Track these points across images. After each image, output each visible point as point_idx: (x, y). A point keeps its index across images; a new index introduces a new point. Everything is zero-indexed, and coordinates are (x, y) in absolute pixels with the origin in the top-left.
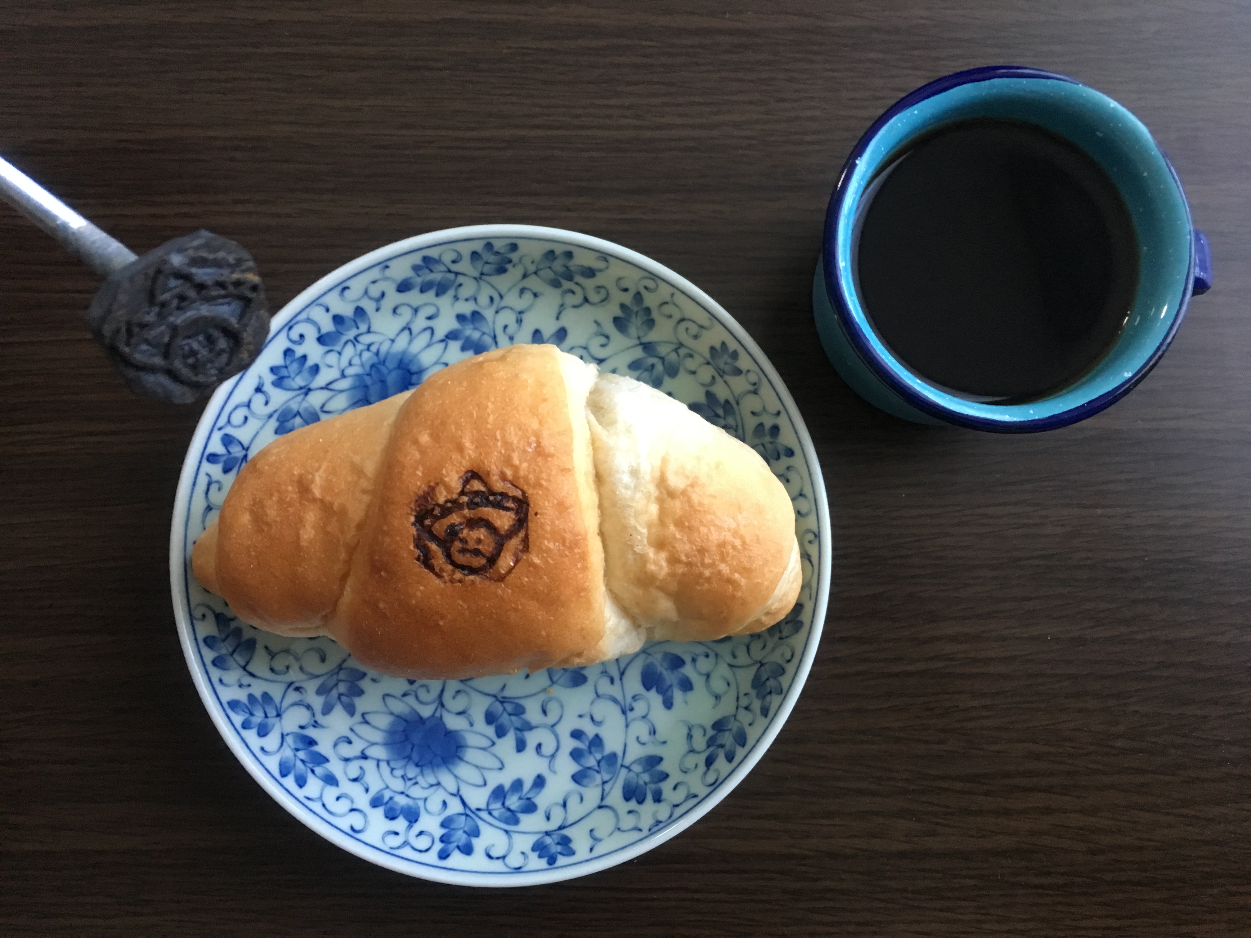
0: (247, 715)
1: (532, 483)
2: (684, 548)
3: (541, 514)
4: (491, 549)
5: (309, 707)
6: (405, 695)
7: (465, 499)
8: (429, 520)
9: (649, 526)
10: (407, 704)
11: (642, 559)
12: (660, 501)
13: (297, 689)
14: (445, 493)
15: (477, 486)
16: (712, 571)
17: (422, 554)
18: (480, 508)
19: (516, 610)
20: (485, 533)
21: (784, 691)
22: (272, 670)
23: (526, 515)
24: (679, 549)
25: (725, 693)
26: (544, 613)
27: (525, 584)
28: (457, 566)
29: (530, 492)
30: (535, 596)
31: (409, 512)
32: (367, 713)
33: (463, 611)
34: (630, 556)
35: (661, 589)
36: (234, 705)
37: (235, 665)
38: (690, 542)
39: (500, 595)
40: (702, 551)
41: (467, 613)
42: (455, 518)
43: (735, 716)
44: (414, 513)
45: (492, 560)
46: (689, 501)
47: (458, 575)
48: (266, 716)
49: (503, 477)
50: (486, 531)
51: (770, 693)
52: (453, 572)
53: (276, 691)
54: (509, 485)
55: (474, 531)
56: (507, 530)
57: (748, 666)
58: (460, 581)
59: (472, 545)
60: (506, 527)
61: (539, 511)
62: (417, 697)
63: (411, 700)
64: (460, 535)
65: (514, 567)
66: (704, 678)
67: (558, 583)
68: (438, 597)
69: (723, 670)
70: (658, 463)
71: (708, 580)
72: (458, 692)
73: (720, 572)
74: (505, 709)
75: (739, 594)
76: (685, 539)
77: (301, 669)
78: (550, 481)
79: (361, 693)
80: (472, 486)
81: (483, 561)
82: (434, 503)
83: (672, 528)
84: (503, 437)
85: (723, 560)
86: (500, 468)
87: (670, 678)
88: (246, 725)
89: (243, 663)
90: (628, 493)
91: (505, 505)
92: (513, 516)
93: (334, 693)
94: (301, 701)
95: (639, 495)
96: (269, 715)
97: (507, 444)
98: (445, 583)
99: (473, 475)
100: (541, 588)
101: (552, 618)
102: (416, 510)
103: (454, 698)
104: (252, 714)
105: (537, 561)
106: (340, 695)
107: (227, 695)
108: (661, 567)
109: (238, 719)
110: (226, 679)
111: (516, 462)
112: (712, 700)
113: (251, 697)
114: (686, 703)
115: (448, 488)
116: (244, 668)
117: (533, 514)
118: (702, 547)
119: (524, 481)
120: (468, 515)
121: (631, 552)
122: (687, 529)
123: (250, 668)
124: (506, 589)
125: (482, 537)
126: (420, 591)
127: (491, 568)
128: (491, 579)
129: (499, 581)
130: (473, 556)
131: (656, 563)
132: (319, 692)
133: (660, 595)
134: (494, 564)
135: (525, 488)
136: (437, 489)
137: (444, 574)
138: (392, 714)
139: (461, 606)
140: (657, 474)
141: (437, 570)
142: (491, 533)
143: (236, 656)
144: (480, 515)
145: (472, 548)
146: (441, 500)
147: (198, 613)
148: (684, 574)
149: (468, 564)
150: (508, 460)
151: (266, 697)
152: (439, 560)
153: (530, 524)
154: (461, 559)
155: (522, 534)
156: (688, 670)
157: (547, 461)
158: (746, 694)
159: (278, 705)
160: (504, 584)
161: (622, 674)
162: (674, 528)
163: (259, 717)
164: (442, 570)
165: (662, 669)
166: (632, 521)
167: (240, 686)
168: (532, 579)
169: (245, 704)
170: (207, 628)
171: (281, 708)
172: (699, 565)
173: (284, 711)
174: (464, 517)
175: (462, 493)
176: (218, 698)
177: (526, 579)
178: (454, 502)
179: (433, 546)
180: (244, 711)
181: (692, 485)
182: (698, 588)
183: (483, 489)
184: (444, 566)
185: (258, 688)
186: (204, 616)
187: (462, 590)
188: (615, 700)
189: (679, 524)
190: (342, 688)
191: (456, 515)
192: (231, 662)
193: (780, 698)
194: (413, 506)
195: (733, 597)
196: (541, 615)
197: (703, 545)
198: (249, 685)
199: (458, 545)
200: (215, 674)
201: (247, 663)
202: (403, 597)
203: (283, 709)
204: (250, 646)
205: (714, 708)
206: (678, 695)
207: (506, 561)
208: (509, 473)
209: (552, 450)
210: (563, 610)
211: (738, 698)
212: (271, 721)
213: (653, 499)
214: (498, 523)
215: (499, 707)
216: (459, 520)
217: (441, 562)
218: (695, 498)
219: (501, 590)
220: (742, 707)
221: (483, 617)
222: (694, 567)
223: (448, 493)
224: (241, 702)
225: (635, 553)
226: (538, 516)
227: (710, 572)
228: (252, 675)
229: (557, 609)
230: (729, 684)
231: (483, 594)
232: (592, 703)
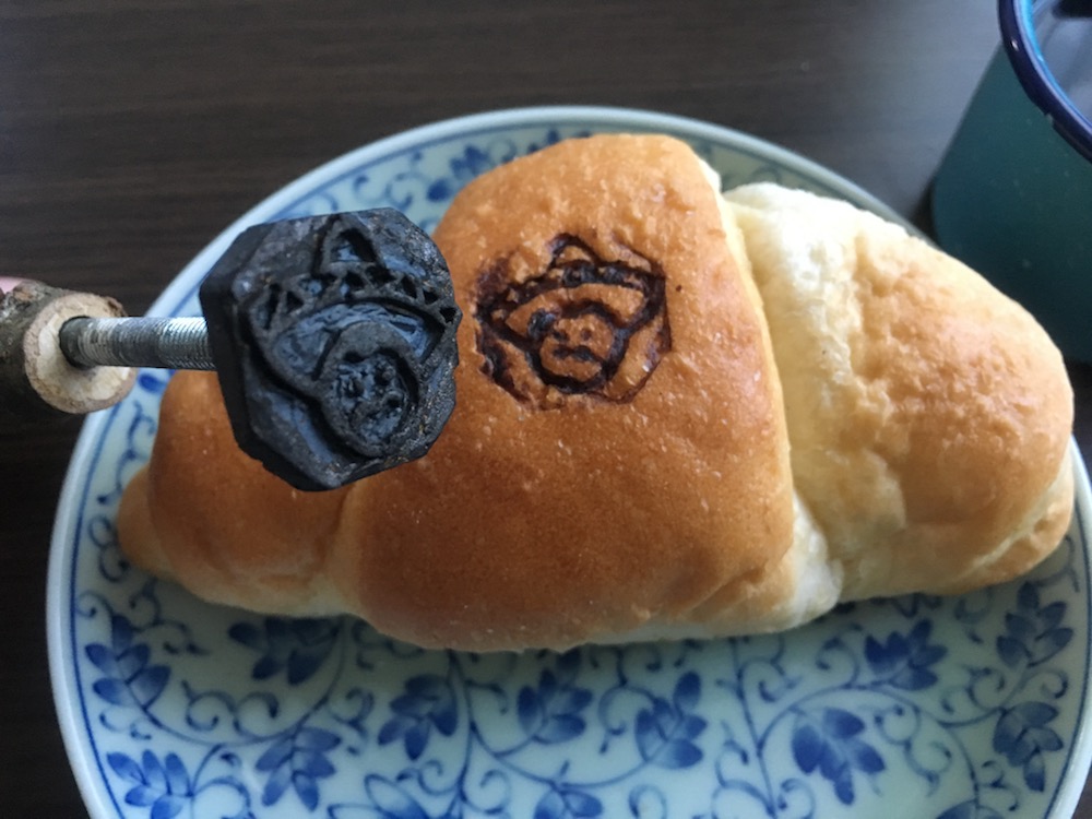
0: (137, 783)
1: (666, 245)
2: (917, 368)
3: (686, 289)
4: (608, 347)
5: (242, 789)
6: (402, 777)
7: (560, 273)
8: (501, 311)
9: (852, 340)
10: (404, 793)
11: (846, 397)
12: (863, 299)
13: (227, 758)
14: (524, 266)
15: (576, 253)
16: (967, 408)
17: (490, 362)
18: (585, 285)
19: (656, 454)
20: (597, 322)
21: (1067, 742)
22: (190, 721)
23: (662, 293)
24: (910, 369)
25: (945, 770)
26: (705, 464)
27: (670, 403)
28: (550, 379)
29: (664, 260)
30: (688, 428)
31: (468, 297)
32: (338, 806)
33: (564, 462)
34: (826, 394)
35: (880, 450)
36: (119, 762)
37: (130, 700)
38: (927, 358)
39: (628, 424)
40: (948, 372)
41: (571, 464)
42: (545, 303)
43: (976, 801)
44: (476, 299)
45: (611, 367)
46: (911, 297)
47: (554, 395)
48: (169, 792)
49: (619, 239)
50: (597, 317)
51: (1037, 751)
52: (545, 392)
53: (191, 756)
54: (628, 251)
55: (578, 320)
56: (633, 315)
57: (976, 721)
58: (559, 405)
59: (575, 341)
60: (631, 310)
61: (683, 284)
62: (421, 783)
63: (411, 787)
64: (555, 327)
65: (649, 375)
66: (901, 749)
67: (726, 404)
68: (521, 435)
69: (931, 732)
70: (850, 243)
71: (962, 425)
72: (490, 774)
73: (980, 408)
74: (567, 806)
75: (1015, 453)
76: (916, 353)
77: (237, 726)
78: (694, 243)
79: (330, 770)
80: (570, 254)
81: (597, 368)
82: (507, 280)
83: (890, 341)
84: (612, 188)
85: (984, 389)
86: (612, 226)
87: (841, 750)
88: (133, 799)
89: (143, 699)
90: (813, 285)
91: (626, 280)
92: (640, 294)
93: (286, 770)
94: (231, 777)
95: (829, 288)
96: (174, 790)
97: (617, 195)
98: (533, 409)
99: (568, 239)
100: (699, 413)
101: (718, 474)
102: (479, 296)
103: (483, 784)
104: (145, 783)
105: (687, 361)
106: (295, 774)
107: (110, 743)
108: (881, 404)
109: (121, 786)
110: (110, 718)
111: (637, 213)
112: (923, 782)
113: (149, 757)
114: (877, 791)
115: (530, 257)
116: (145, 708)
117: (673, 289)
118: (946, 363)
119: (652, 243)
120: (565, 297)
121: (825, 385)
122: (915, 340)
123: (155, 710)
124: (639, 415)
125: (592, 328)
126: (489, 424)
127: (608, 379)
128: (610, 399)
129: (625, 402)
130: (579, 359)
131: (873, 398)
132: (261, 766)
133: (878, 464)
134: (614, 373)
135: (656, 254)
136: (513, 260)
137: (531, 396)
138: (378, 809)
139: (563, 452)
140: (852, 257)
141: (518, 386)
142: (607, 322)
143: (135, 687)
144: (584, 295)
145: (577, 345)
146: (520, 277)
147: (85, 604)
148: (920, 417)
149: (571, 374)
150: (625, 216)
151: (174, 762)
152: (522, 369)
153: (669, 305)
154: (560, 366)
155: (657, 323)
156: (871, 737)
157: (685, 216)
158: (987, 764)
159: (192, 780)
160: (635, 406)
161: (760, 745)
162: (894, 340)
163: (156, 790)
164: (526, 385)
165: (824, 734)
166: (825, 329)
167: (134, 734)
168: (681, 396)
169: (137, 766)
170: (96, 631)
171: (195, 784)
172: (946, 396)
173: (202, 789)
174: (560, 301)
175: (553, 265)
176: (93, 743)
177: (671, 396)
178: (541, 279)
179: (510, 348)
180: (132, 775)
181: (910, 275)
182: (946, 444)
183: (586, 257)
184: (529, 379)
185: (162, 746)
186: (93, 612)
187: (563, 420)
188: (752, 791)
189: (902, 332)
190: (299, 761)
191: (547, 297)
192: (124, 694)
193: (1061, 756)
194: (473, 288)
195: (1007, 459)
196: (700, 467)
197: (949, 360)
198: (148, 737)
199: (551, 341)
200: (96, 705)
201: (151, 702)
202: (459, 440)
203: (198, 787)
204: (158, 678)
205: (930, 794)
206: (860, 780)
207: (636, 365)
208: (628, 233)
209: (692, 202)
210: (736, 459)
211: (973, 775)
212: (177, 800)
213: (852, 295)
214: (616, 305)
215: (557, 803)
216: (551, 305)
217: (524, 372)
218: (920, 292)
219: (631, 416)
220: (986, 785)
221: (599, 472)
222: (937, 403)
223: (530, 265)
224: (133, 761)
225: (833, 386)
226: (683, 291)
227: (964, 410)
228: (155, 722)
229: (725, 458)
230: (948, 754)
231: (598, 425)
232: (715, 795)
